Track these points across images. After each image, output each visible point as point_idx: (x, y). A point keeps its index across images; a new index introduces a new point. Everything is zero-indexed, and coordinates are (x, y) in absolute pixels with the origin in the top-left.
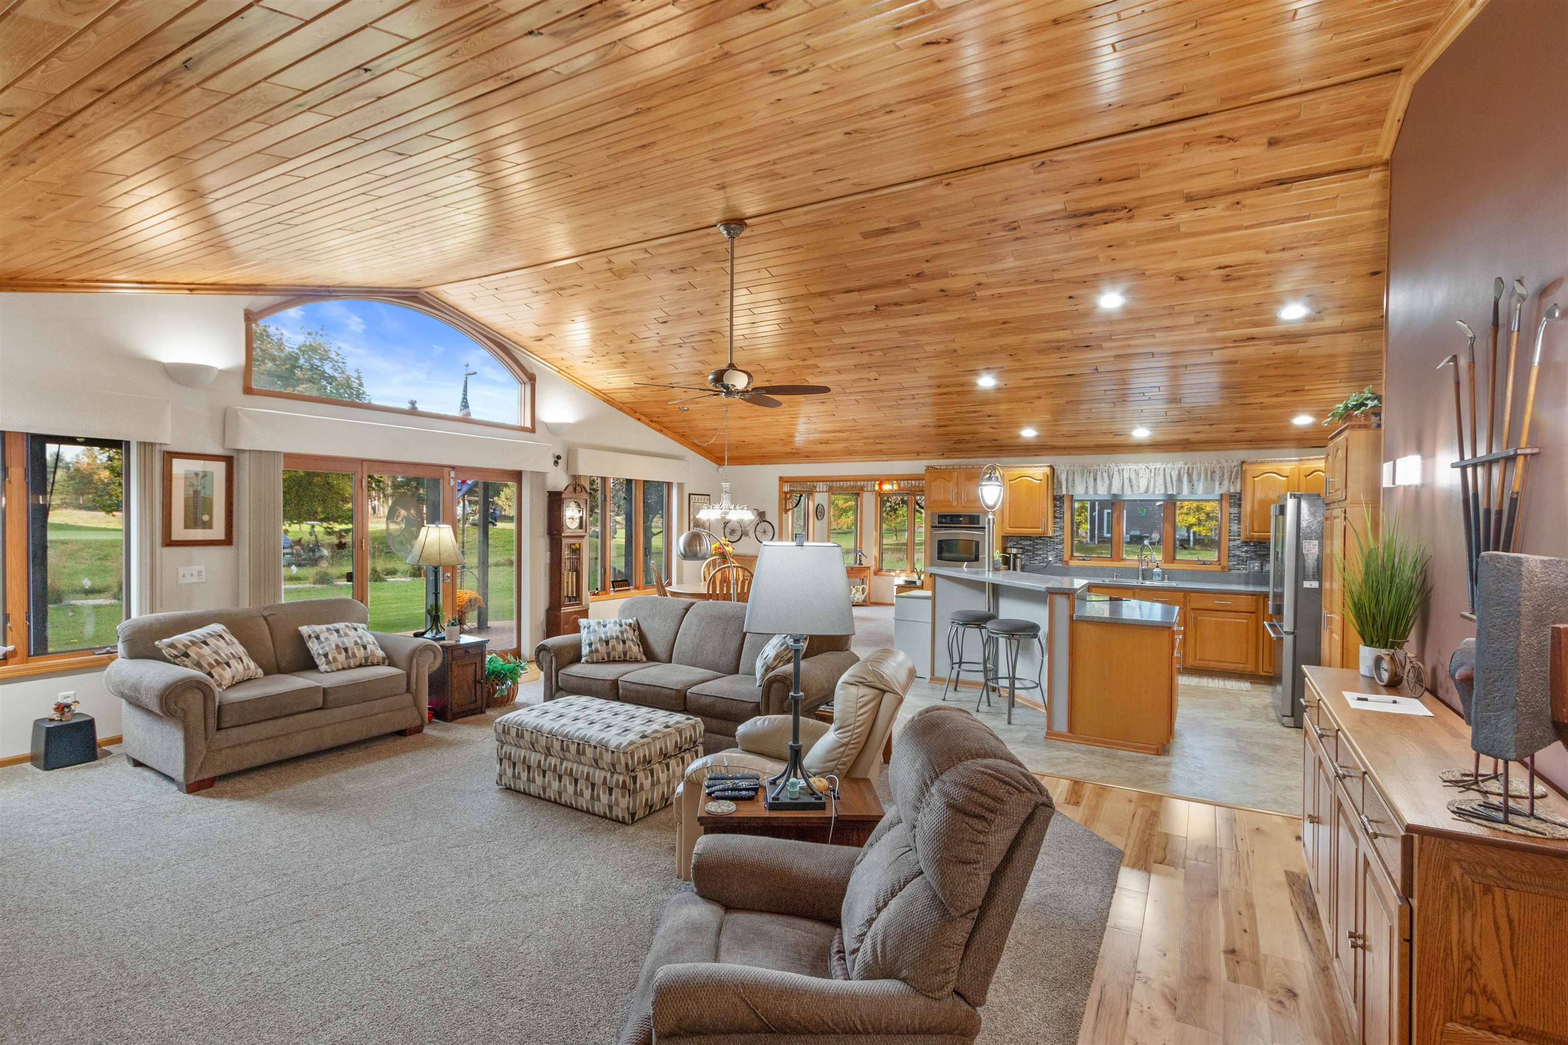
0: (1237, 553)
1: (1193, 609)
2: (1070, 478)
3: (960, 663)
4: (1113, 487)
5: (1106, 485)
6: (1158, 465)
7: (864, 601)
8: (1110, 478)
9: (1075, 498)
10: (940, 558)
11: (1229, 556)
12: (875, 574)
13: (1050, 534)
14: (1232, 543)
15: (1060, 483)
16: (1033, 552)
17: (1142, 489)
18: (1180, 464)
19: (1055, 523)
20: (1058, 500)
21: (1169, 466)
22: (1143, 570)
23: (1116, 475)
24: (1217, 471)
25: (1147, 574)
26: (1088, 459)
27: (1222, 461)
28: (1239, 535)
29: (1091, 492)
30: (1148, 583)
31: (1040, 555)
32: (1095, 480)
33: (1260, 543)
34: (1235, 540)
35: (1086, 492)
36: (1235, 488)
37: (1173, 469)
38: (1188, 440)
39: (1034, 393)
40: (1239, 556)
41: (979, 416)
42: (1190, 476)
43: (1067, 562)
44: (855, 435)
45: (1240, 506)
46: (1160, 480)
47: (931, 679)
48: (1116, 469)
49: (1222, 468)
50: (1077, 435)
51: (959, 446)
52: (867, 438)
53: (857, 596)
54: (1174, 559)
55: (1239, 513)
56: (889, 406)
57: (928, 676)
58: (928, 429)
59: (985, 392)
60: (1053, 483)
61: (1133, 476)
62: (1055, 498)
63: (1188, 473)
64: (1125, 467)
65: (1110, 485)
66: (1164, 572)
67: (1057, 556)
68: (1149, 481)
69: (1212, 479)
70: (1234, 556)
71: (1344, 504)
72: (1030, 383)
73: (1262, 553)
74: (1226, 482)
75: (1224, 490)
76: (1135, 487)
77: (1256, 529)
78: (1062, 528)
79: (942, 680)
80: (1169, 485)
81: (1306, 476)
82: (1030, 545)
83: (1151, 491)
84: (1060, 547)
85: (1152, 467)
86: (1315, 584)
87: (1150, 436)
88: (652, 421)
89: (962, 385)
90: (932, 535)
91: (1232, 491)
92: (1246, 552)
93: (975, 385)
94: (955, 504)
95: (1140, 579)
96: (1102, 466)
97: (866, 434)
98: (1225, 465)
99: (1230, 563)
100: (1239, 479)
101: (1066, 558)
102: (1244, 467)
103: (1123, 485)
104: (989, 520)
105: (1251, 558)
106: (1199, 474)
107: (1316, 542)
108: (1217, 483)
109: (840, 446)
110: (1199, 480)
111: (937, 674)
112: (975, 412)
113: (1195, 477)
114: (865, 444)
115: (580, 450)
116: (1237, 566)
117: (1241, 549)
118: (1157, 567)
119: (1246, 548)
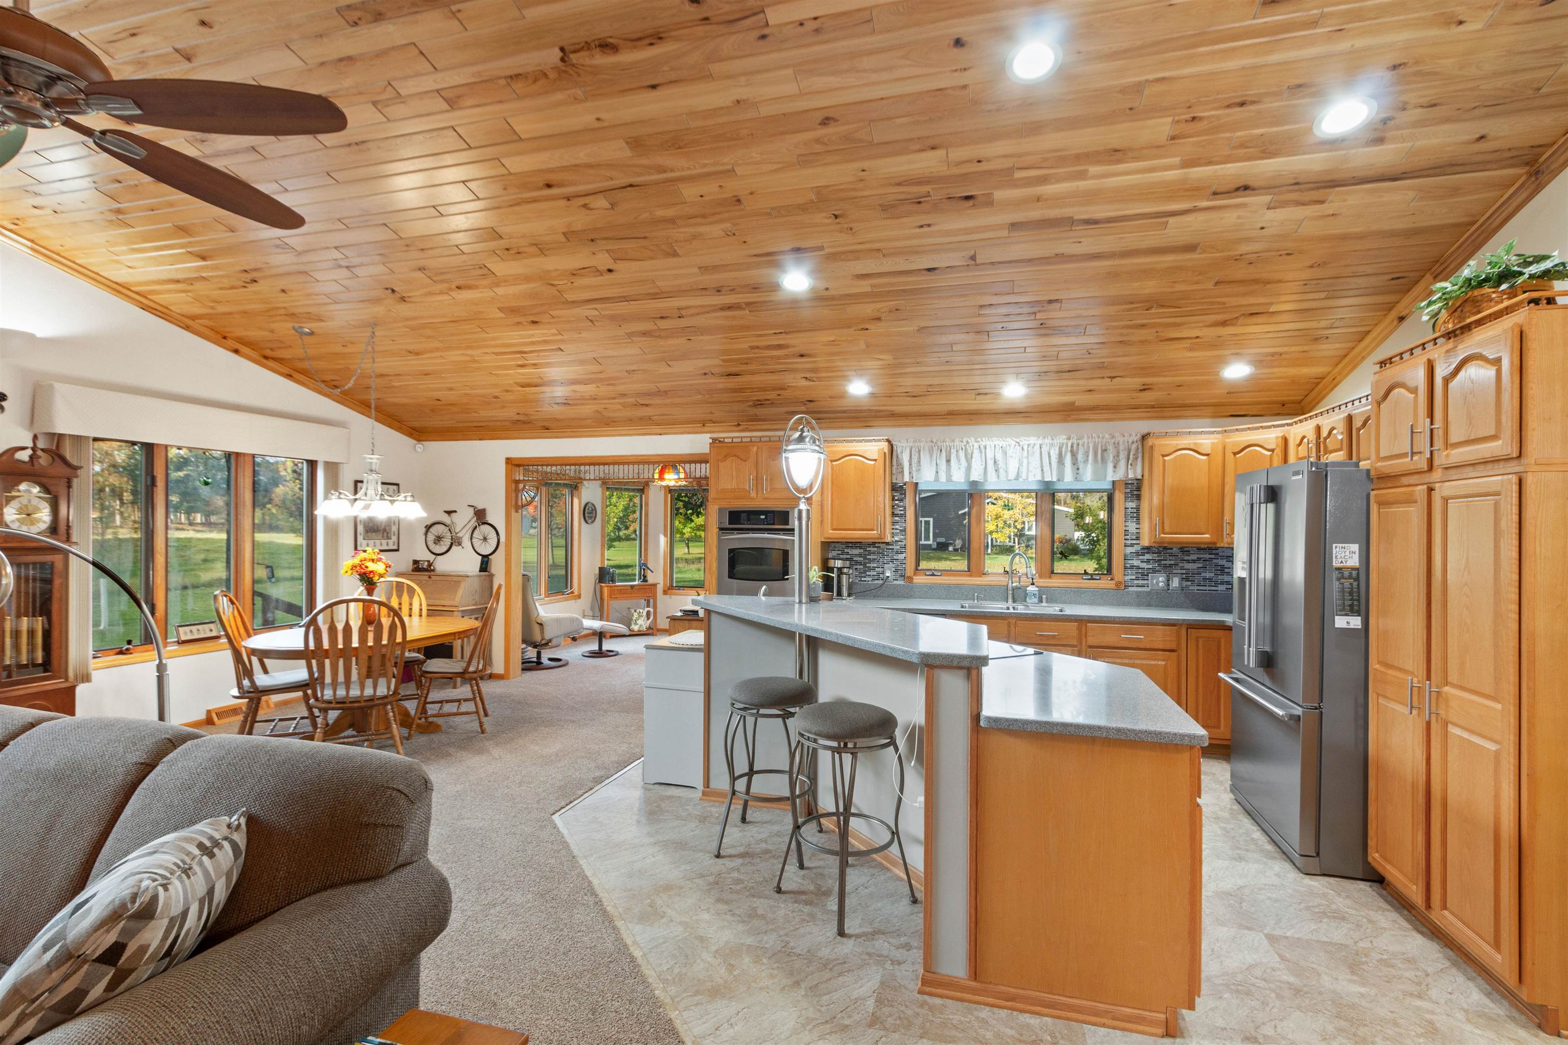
0: (1136, 563)
1: (1090, 647)
2: (915, 459)
3: (751, 773)
4: (973, 470)
5: (963, 470)
6: (1033, 440)
7: (650, 628)
8: (969, 458)
9: (921, 487)
10: (731, 575)
11: (1125, 568)
12: (665, 592)
13: (889, 539)
14: (1129, 550)
15: (900, 465)
16: (865, 565)
17: (1012, 475)
18: (1062, 439)
19: (894, 523)
20: (897, 489)
21: (1046, 441)
22: (1013, 589)
23: (976, 454)
24: (1111, 448)
25: (1018, 595)
26: (938, 432)
27: (1117, 434)
28: (1138, 538)
29: (943, 477)
30: (1021, 609)
31: (874, 569)
32: (948, 461)
33: (1165, 548)
34: (1132, 545)
35: (937, 479)
36: (1135, 472)
37: (1052, 445)
38: (1073, 403)
39: (869, 309)
40: (1138, 568)
41: (787, 356)
42: (1074, 455)
43: (910, 579)
44: (604, 390)
45: (1138, 497)
46: (1035, 462)
47: (704, 794)
48: (976, 445)
49: (1116, 445)
50: (928, 391)
51: (760, 411)
52: (624, 395)
53: (640, 622)
54: (1052, 572)
55: (1138, 509)
56: (644, 334)
57: (699, 783)
58: (713, 380)
59: (794, 303)
60: (892, 465)
61: (999, 456)
62: (895, 488)
63: (1072, 451)
64: (988, 443)
65: (969, 468)
66: (1042, 590)
67: (896, 571)
68: (1021, 464)
69: (1104, 460)
70: (1132, 567)
72: (864, 286)
73: (1168, 562)
74: (1122, 464)
75: (1119, 476)
76: (1002, 471)
77: (1167, 529)
78: (904, 531)
79: (720, 794)
80: (1046, 468)
81: (1235, 454)
82: (860, 555)
83: (1024, 476)
84: (901, 556)
85: (1024, 442)
86: (1355, 622)
87: (1027, 396)
88: (266, 357)
89: (755, 288)
90: (720, 541)
91: (1131, 476)
92: (1148, 561)
93: (778, 289)
94: (753, 494)
95: (1010, 600)
96: (957, 443)
97: (621, 388)
98: (1121, 439)
99: (1127, 578)
100: (1140, 459)
101: (910, 572)
102: (1150, 442)
103: (985, 468)
104: (800, 512)
105: (1154, 571)
106: (1086, 454)
107: (1355, 547)
108: (1110, 466)
109: (587, 410)
110: (1086, 461)
111: (713, 785)
112: (780, 347)
113: (1080, 457)
114: (624, 405)
115: (58, 386)
116: (1136, 582)
117: (1141, 557)
118: (1033, 584)
119: (1147, 557)
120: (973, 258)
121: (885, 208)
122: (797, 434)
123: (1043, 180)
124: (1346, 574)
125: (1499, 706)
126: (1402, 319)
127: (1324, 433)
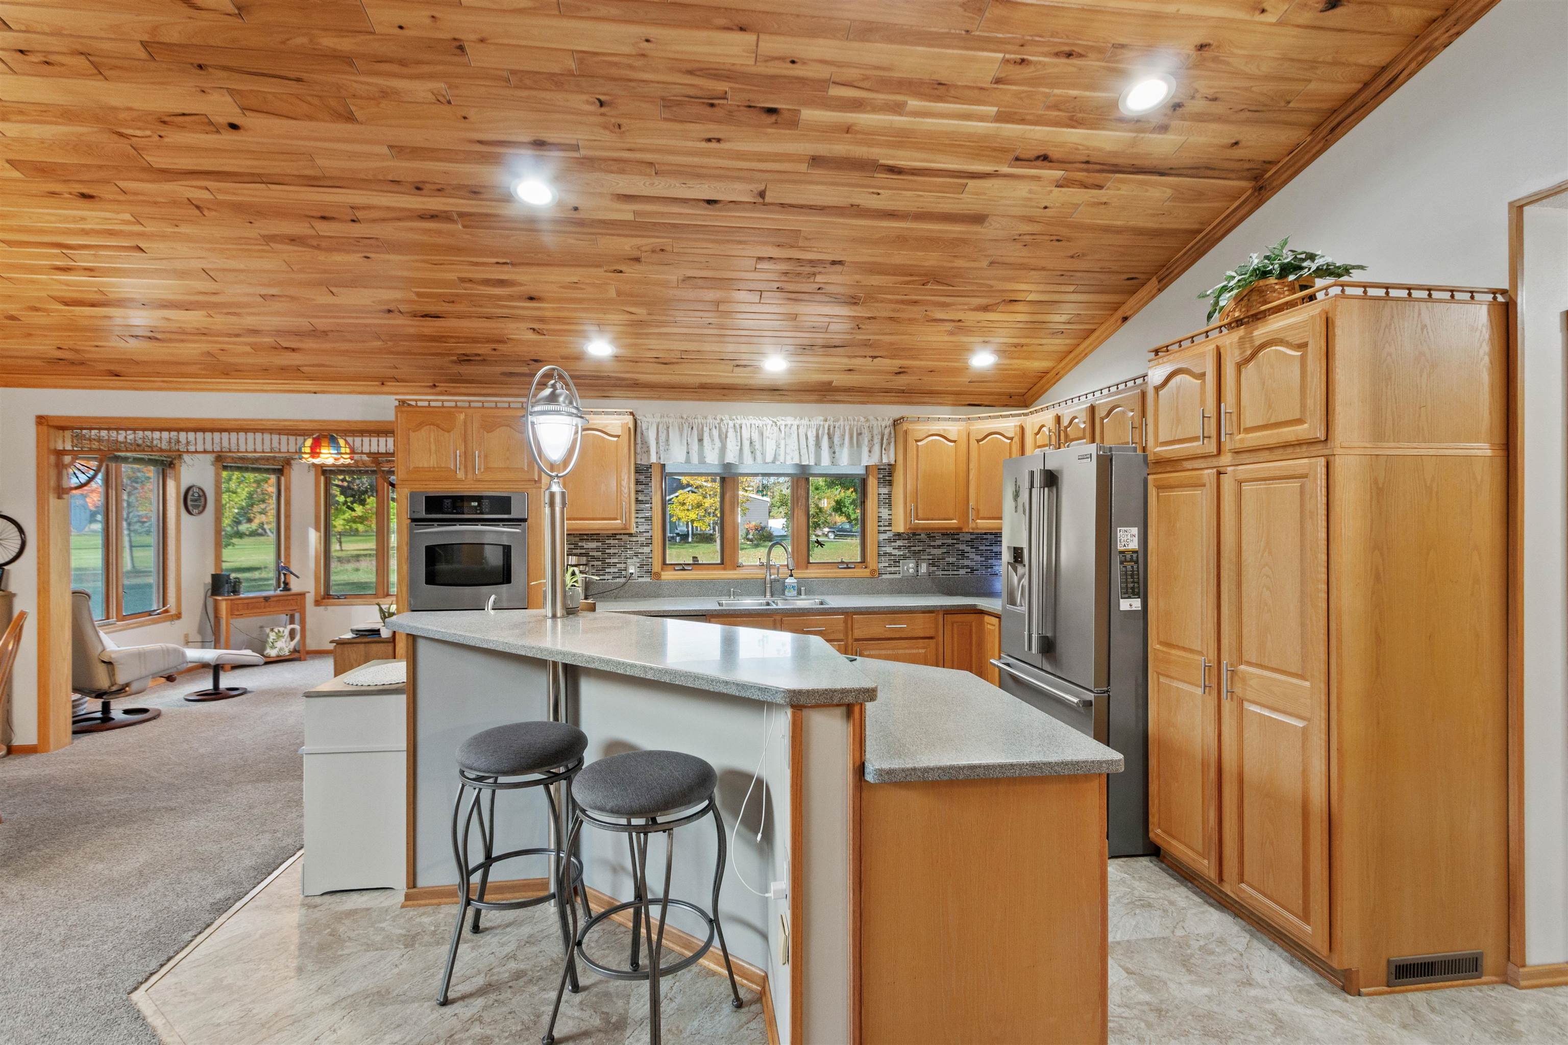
0: (889, 550)
1: (857, 640)
2: (663, 437)
3: (489, 859)
4: (728, 451)
5: (717, 451)
6: (790, 420)
7: (295, 651)
8: (723, 438)
9: (668, 470)
10: (431, 579)
11: (879, 555)
12: (317, 603)
13: (633, 530)
14: (883, 536)
15: (645, 443)
16: (603, 560)
17: (769, 459)
18: (818, 420)
19: (637, 511)
20: (643, 472)
21: (803, 421)
22: (771, 582)
23: (731, 434)
24: (866, 431)
25: (777, 588)
26: (688, 407)
27: (871, 418)
28: (890, 525)
29: (695, 459)
30: (781, 605)
31: (615, 564)
32: (701, 440)
33: (914, 534)
34: (885, 532)
35: (688, 461)
36: (888, 457)
37: (809, 426)
38: (830, 383)
39: (627, 245)
40: (890, 554)
41: (511, 298)
42: (830, 438)
43: (657, 576)
44: (219, 321)
45: (890, 483)
46: (793, 443)
47: (408, 897)
48: (731, 424)
49: (871, 429)
50: (683, 358)
51: (467, 370)
52: (255, 332)
53: (279, 644)
54: (809, 563)
55: (890, 494)
56: (293, 240)
57: (400, 882)
58: (400, 321)
59: (530, 223)
60: (635, 444)
61: (756, 436)
62: (639, 470)
63: (829, 434)
64: (744, 422)
65: (723, 449)
66: (801, 582)
67: (641, 566)
68: (778, 446)
69: (859, 445)
70: (885, 554)
71: (1215, 462)
72: (625, 212)
73: (917, 548)
74: (877, 448)
75: (874, 460)
76: (758, 454)
77: (920, 515)
78: (649, 519)
79: (439, 894)
80: (804, 451)
81: (978, 441)
82: (597, 549)
83: (782, 459)
84: (646, 550)
85: (781, 423)
86: (1136, 604)
87: (790, 372)
89: (475, 192)
90: (412, 536)
91: (885, 461)
92: (899, 548)
93: (508, 198)
94: (460, 475)
95: (768, 594)
96: (710, 420)
97: (250, 321)
98: (875, 423)
99: (881, 565)
100: (892, 444)
101: (657, 567)
102: (905, 426)
103: (741, 449)
104: (552, 495)
105: (905, 557)
106: (843, 437)
107: (1135, 530)
108: (865, 450)
109: (191, 350)
110: (842, 445)
111: (423, 881)
112: (502, 283)
113: (836, 440)
114: (256, 348)
116: (889, 569)
117: (893, 544)
118: (791, 576)
119: (899, 543)
120: (762, 194)
121: (667, 103)
122: (547, 392)
123: (857, 105)
124: (1128, 557)
125: (1307, 684)
126: (1125, 319)
127: (1065, 422)
